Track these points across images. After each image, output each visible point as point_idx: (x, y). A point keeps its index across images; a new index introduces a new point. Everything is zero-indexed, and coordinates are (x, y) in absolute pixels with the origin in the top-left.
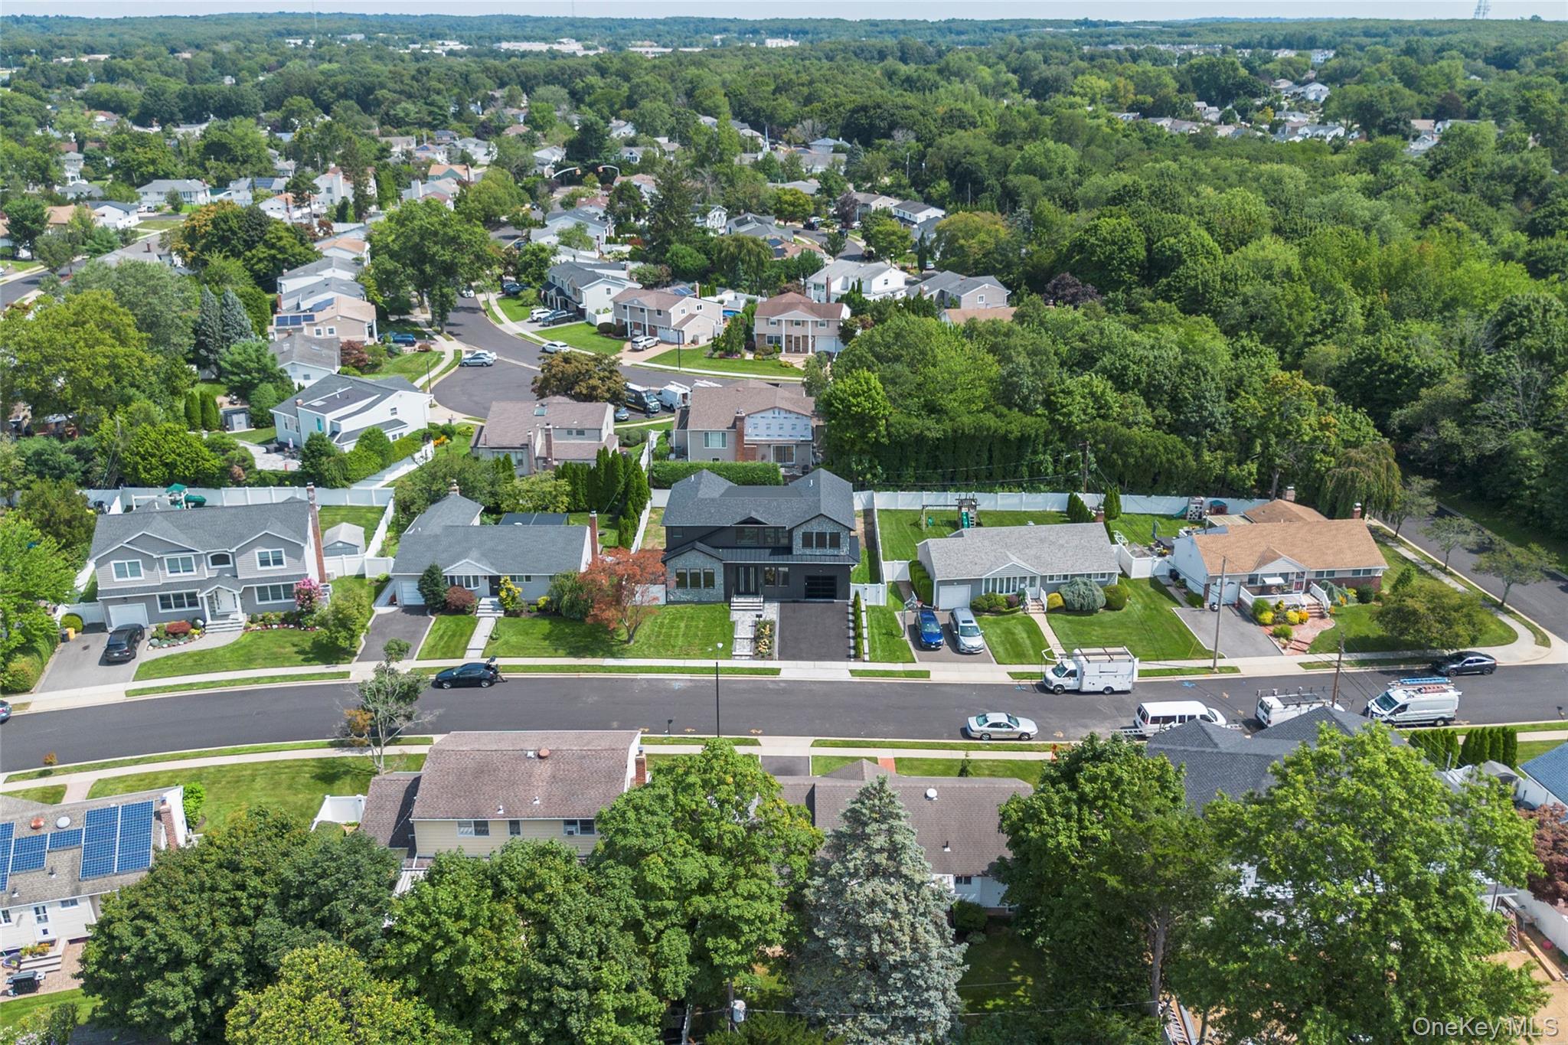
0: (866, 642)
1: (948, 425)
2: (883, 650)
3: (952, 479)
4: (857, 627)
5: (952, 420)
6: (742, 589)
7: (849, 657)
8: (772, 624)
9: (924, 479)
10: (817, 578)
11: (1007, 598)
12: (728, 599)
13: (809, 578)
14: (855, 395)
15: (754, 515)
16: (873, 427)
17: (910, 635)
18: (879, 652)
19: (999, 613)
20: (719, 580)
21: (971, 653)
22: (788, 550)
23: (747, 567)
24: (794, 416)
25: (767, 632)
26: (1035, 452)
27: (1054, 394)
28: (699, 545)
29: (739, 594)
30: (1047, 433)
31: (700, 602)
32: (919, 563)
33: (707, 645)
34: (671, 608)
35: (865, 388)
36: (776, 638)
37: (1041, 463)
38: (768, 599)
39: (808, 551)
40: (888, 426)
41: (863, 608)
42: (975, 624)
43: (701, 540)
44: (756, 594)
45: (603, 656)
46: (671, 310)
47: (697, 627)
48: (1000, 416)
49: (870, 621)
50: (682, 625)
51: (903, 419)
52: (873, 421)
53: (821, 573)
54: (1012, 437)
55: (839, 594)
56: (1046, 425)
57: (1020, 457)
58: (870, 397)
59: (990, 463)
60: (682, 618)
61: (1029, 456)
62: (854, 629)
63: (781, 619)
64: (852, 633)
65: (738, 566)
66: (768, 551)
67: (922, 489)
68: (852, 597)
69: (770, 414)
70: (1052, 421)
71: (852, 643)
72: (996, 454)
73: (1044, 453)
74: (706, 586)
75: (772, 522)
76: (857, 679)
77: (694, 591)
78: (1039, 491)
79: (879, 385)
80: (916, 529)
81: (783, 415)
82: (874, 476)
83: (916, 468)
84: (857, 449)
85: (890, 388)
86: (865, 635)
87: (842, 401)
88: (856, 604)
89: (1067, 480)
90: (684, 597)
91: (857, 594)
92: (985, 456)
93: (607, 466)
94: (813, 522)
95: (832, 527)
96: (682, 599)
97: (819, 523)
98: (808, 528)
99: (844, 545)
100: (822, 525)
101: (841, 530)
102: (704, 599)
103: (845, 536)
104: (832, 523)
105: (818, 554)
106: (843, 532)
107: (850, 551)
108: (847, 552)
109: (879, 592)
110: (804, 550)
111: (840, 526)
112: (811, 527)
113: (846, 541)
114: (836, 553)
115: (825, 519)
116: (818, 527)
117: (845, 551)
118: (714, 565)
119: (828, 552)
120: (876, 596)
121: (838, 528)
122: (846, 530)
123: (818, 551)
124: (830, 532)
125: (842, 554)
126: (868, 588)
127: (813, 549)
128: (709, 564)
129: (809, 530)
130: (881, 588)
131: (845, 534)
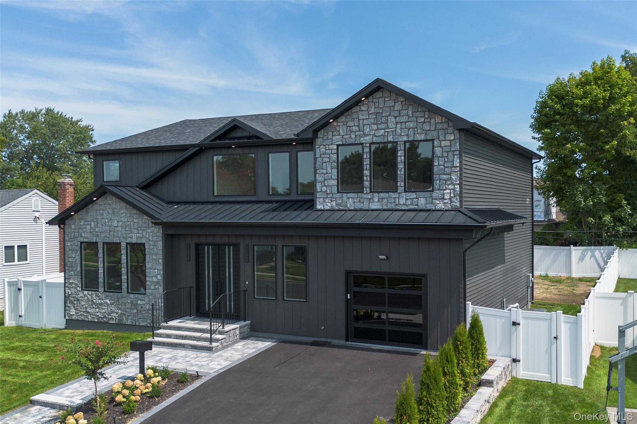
6: (209, 302)
13: (356, 280)
20: (155, 273)
29: (203, 315)
39: (352, 200)
55: (434, 333)
65: (199, 242)
74: (131, 287)
77: (109, 299)
90: (93, 313)
94: (363, 113)
95: (411, 125)
96: (89, 317)
97: (376, 114)
98: (351, 132)
99: (445, 177)
100: (383, 120)
101: (435, 133)
102: (127, 319)
103: (448, 149)
104: (410, 113)
105: (375, 208)
106: (441, 138)
107: (461, 197)
108: (454, 200)
109: (556, 338)
110: (342, 197)
111: (432, 121)
112: (357, 128)
113: (449, 164)
114: (422, 202)
115: (391, 103)
116: (374, 127)
117: (447, 197)
118: (144, 233)
119: (402, 201)
120: (549, 351)
121: (426, 127)
122: (450, 130)
123: (376, 200)
124: (405, 139)
125: (440, 205)
126: (521, 321)
127: (363, 192)
128: (136, 231)
129: (353, 136)
130: (563, 325)
131: (448, 143)
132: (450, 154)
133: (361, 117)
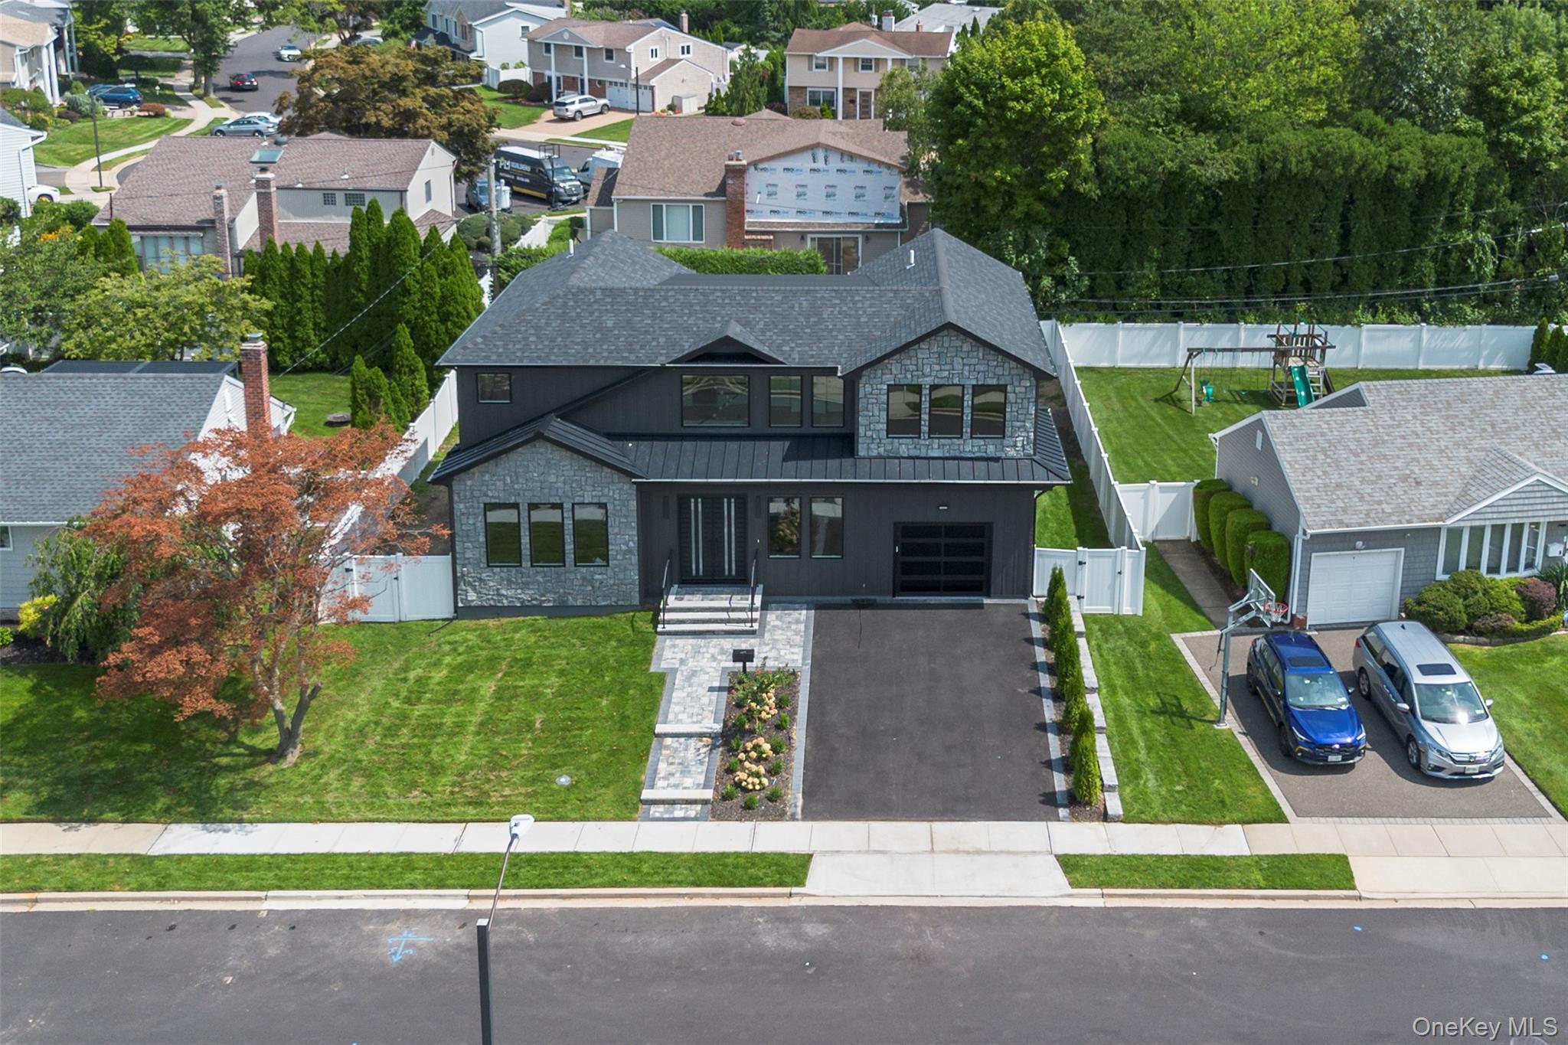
0: (1101, 744)
1: (1245, 152)
2: (1164, 773)
3: (1249, 292)
4: (1068, 690)
5: (1255, 139)
6: (698, 566)
7: (1050, 800)
8: (789, 677)
9: (1181, 290)
10: (932, 530)
11: (1522, 589)
12: (651, 598)
13: (906, 532)
14: (1017, 73)
15: (736, 331)
16: (1061, 156)
17: (1241, 716)
18: (1150, 780)
19: (1504, 635)
20: (624, 539)
21: (1463, 780)
22: (845, 443)
23: (713, 497)
24: (859, 166)
25: (769, 710)
26: (1453, 224)
27: (1496, 80)
28: (557, 427)
29: (689, 582)
30: (1485, 176)
31: (561, 610)
32: (1224, 487)
33: (554, 764)
34: (467, 632)
35: (1042, 54)
36: (799, 734)
37: (1468, 250)
38: (777, 597)
39: (905, 446)
40: (1097, 151)
41: (1079, 625)
42: (1461, 677)
43: (568, 413)
44: (740, 582)
45: (169, 816)
46: (630, 48)
47: (534, 695)
48: (1370, 133)
49: (1103, 667)
50: (488, 688)
51: (1135, 136)
52: (1061, 140)
53: (943, 513)
54: (1405, 180)
55: (997, 580)
56: (1481, 157)
57: (1419, 235)
58: (1055, 75)
59: (1345, 251)
60: (492, 663)
61: (1438, 234)
62: (1057, 696)
63: (818, 664)
64: (1050, 712)
65: (683, 494)
66: (780, 447)
67: (1177, 316)
68: (1040, 587)
69: (804, 162)
70: (1494, 145)
71: (1055, 748)
72: (1361, 227)
73: (1475, 227)
74: (581, 558)
75: (792, 354)
76: (1091, 899)
77: (541, 575)
78: (1463, 321)
79: (1075, 51)
80: (1171, 411)
81: (835, 163)
82: (1061, 282)
83: (1162, 264)
84: (1018, 212)
85: (1101, 58)
86: (1099, 720)
87: (984, 88)
88: (1054, 609)
89: (1529, 295)
90: (512, 595)
91: (1057, 581)
92: (1333, 232)
93: (375, 249)
94: (923, 352)
95: (982, 368)
96: (505, 601)
97: (939, 353)
98: (906, 371)
99: (1018, 424)
100: (948, 360)
101: (1009, 378)
102: (575, 599)
103: (1022, 396)
104: (981, 355)
105: (936, 455)
106: (1016, 383)
107: (1034, 445)
108: (1027, 447)
109: (1120, 573)
110: (892, 443)
111: (1006, 365)
112: (915, 368)
113: (1024, 411)
114: (991, 450)
115: (959, 343)
116: (937, 367)
117: (1019, 444)
118: (606, 490)
119: (968, 448)
120: (1112, 587)
121: (999, 371)
122: (1026, 376)
123: (936, 446)
124: (974, 383)
125: (1012, 453)
126: (1087, 560)
127: (919, 438)
128: (589, 488)
129: (909, 376)
130: (1127, 560)
131: (1023, 390)
132: (1025, 401)
133: (919, 356)
